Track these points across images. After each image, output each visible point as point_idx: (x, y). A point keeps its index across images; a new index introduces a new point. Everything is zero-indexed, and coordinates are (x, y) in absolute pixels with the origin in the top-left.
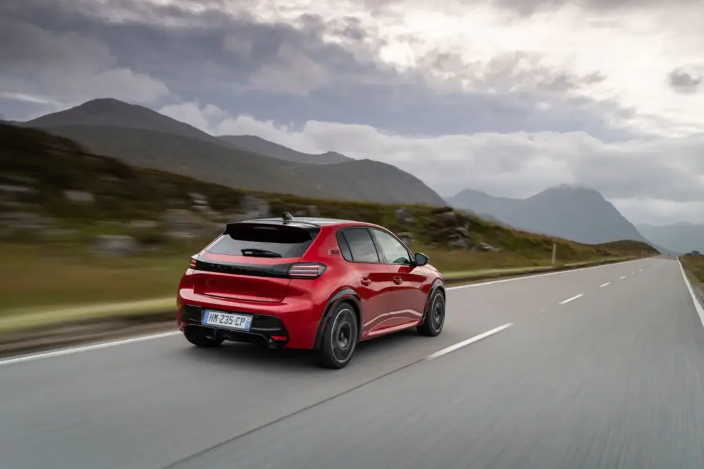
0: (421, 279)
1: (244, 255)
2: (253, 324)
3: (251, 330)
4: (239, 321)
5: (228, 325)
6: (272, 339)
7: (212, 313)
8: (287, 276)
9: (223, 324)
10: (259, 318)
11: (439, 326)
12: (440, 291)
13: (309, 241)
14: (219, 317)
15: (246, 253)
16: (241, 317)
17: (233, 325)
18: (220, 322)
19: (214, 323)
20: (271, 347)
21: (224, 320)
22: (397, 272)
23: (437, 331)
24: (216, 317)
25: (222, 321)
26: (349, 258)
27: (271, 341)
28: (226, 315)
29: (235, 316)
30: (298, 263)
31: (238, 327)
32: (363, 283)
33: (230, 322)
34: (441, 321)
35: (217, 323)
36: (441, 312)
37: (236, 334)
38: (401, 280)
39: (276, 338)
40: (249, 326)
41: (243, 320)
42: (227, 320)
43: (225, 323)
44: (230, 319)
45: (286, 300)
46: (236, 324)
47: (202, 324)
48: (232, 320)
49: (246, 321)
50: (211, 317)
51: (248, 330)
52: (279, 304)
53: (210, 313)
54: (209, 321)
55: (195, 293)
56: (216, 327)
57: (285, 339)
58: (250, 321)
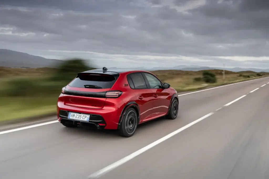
0: (167, 94)
1: (86, 87)
2: (91, 118)
3: (89, 121)
4: (84, 117)
6: (99, 125)
8: (104, 97)
9: (77, 119)
10: (93, 116)
11: (176, 114)
12: (175, 99)
13: (115, 80)
15: (86, 86)
16: (85, 115)
17: (82, 119)
18: (76, 118)
20: (98, 128)
22: (156, 92)
23: (175, 117)
24: (74, 115)
25: (77, 117)
26: (133, 87)
27: (98, 126)
28: (78, 114)
29: (82, 115)
30: (109, 91)
31: (84, 120)
32: (139, 98)
33: (80, 117)
34: (177, 112)
35: (74, 118)
36: (176, 108)
37: (84, 123)
38: (157, 96)
39: (101, 125)
40: (88, 119)
41: (86, 117)
42: (79, 117)
43: (78, 118)
44: (80, 116)
45: (105, 108)
46: (83, 119)
47: (68, 118)
48: (81, 117)
49: (87, 117)
50: (72, 115)
51: (88, 121)
52: (101, 109)
53: (71, 113)
54: (71, 117)
55: (65, 105)
56: (74, 120)
57: (105, 125)
58: (89, 117)
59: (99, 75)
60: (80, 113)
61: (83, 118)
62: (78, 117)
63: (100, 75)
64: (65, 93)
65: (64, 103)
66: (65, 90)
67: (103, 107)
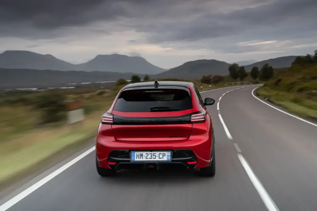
2: (173, 156)
3: (173, 161)
4: (161, 156)
5: (153, 159)
9: (149, 160)
10: (176, 153)
14: (144, 155)
15: (154, 109)
16: (162, 153)
17: (157, 159)
18: (146, 158)
19: (141, 160)
21: (149, 156)
24: (142, 155)
25: (147, 157)
28: (149, 153)
29: (157, 153)
31: (162, 159)
33: (154, 157)
37: (162, 165)
41: (164, 155)
42: (151, 156)
43: (150, 158)
44: (154, 156)
45: (192, 137)
46: (159, 158)
47: (131, 161)
48: (155, 156)
49: (166, 155)
50: (137, 156)
51: (171, 161)
52: (187, 140)
53: (136, 153)
54: (137, 158)
55: (117, 141)
56: (143, 162)
57: (195, 162)
58: (169, 154)
59: (162, 91)
60: (151, 151)
61: (160, 157)
62: (151, 157)
63: (164, 92)
64: (114, 123)
65: (115, 139)
66: (113, 118)
67: (189, 137)
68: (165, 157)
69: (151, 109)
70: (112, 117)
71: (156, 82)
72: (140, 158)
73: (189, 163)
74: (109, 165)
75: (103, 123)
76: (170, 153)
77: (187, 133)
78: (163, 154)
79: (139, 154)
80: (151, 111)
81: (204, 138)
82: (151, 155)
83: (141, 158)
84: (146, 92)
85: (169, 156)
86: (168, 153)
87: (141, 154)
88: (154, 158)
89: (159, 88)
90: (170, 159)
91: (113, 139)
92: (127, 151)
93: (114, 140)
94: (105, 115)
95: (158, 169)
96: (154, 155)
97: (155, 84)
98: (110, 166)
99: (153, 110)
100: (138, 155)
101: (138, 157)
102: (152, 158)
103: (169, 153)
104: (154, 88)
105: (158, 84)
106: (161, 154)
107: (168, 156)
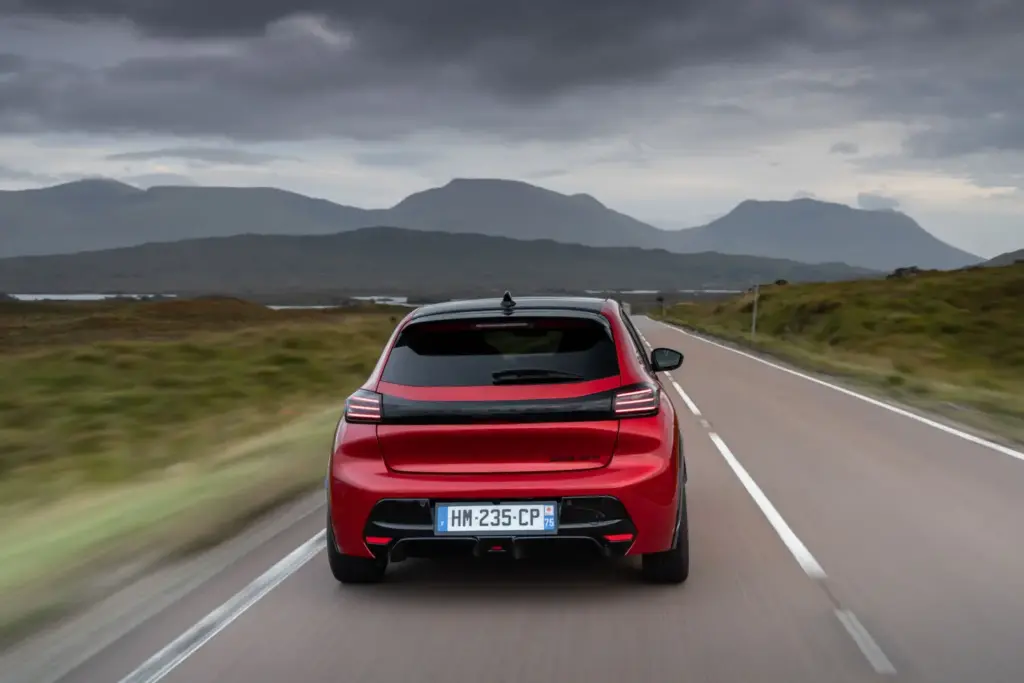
1: (499, 383)
2: (563, 517)
3: (561, 532)
4: (526, 517)
5: (501, 528)
7: (454, 510)
8: (609, 415)
9: (490, 528)
10: (570, 508)
14: (474, 516)
15: (503, 378)
16: (529, 507)
17: (515, 526)
18: (481, 524)
19: (466, 528)
21: (491, 518)
24: (468, 515)
25: (484, 522)
28: (490, 508)
29: (514, 509)
30: (618, 389)
31: (528, 528)
33: (506, 520)
37: (531, 544)
40: (552, 523)
41: (535, 514)
42: (497, 518)
43: (493, 524)
44: (504, 516)
45: (617, 462)
46: (521, 524)
47: (436, 534)
48: (509, 517)
49: (541, 514)
50: (454, 518)
51: (556, 532)
52: (604, 470)
53: (450, 509)
54: (453, 525)
55: (392, 473)
56: (473, 535)
57: (629, 537)
58: (552, 513)
59: (524, 324)
60: (496, 502)
61: (523, 522)
62: (495, 521)
63: (532, 326)
64: (385, 420)
65: (388, 466)
66: (382, 405)
67: (610, 460)
68: (539, 519)
69: (496, 376)
70: (377, 401)
71: (507, 298)
72: (464, 525)
73: (613, 538)
74: (370, 546)
75: (351, 420)
76: (552, 507)
77: (603, 448)
78: (532, 511)
79: (460, 511)
80: (495, 384)
81: (655, 463)
82: (495, 514)
83: (467, 523)
84: (479, 326)
85: (549, 517)
86: (547, 507)
87: (465, 511)
88: (504, 524)
89: (516, 314)
90: (552, 525)
91: (380, 466)
92: (424, 501)
93: (385, 470)
94: (356, 396)
95: (517, 554)
96: (506, 513)
97: (502, 304)
98: (372, 547)
99: (501, 379)
100: (457, 515)
101: (456, 521)
102: (498, 524)
103: (549, 509)
104: (500, 314)
105: (514, 304)
106: (527, 511)
107: (545, 517)
